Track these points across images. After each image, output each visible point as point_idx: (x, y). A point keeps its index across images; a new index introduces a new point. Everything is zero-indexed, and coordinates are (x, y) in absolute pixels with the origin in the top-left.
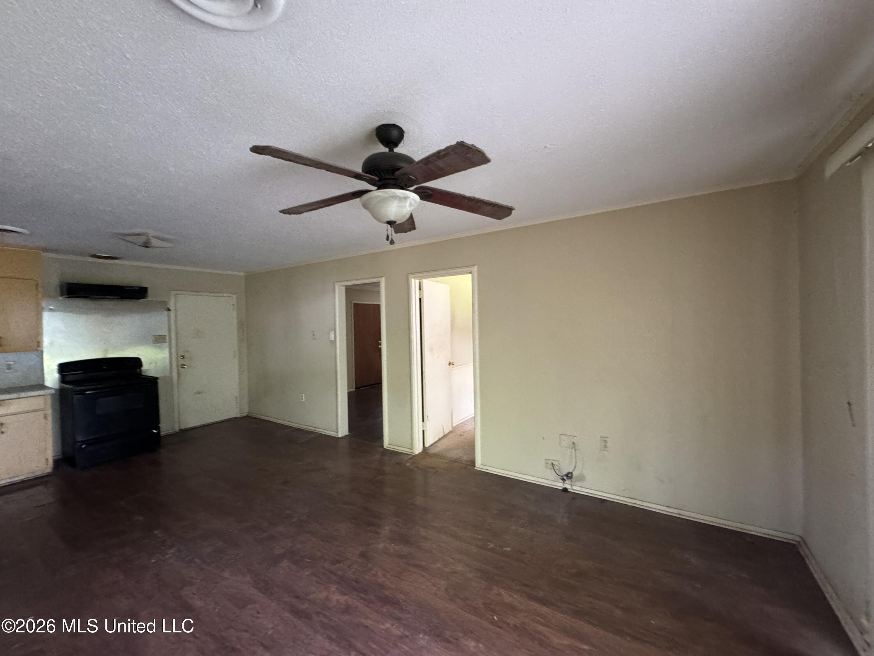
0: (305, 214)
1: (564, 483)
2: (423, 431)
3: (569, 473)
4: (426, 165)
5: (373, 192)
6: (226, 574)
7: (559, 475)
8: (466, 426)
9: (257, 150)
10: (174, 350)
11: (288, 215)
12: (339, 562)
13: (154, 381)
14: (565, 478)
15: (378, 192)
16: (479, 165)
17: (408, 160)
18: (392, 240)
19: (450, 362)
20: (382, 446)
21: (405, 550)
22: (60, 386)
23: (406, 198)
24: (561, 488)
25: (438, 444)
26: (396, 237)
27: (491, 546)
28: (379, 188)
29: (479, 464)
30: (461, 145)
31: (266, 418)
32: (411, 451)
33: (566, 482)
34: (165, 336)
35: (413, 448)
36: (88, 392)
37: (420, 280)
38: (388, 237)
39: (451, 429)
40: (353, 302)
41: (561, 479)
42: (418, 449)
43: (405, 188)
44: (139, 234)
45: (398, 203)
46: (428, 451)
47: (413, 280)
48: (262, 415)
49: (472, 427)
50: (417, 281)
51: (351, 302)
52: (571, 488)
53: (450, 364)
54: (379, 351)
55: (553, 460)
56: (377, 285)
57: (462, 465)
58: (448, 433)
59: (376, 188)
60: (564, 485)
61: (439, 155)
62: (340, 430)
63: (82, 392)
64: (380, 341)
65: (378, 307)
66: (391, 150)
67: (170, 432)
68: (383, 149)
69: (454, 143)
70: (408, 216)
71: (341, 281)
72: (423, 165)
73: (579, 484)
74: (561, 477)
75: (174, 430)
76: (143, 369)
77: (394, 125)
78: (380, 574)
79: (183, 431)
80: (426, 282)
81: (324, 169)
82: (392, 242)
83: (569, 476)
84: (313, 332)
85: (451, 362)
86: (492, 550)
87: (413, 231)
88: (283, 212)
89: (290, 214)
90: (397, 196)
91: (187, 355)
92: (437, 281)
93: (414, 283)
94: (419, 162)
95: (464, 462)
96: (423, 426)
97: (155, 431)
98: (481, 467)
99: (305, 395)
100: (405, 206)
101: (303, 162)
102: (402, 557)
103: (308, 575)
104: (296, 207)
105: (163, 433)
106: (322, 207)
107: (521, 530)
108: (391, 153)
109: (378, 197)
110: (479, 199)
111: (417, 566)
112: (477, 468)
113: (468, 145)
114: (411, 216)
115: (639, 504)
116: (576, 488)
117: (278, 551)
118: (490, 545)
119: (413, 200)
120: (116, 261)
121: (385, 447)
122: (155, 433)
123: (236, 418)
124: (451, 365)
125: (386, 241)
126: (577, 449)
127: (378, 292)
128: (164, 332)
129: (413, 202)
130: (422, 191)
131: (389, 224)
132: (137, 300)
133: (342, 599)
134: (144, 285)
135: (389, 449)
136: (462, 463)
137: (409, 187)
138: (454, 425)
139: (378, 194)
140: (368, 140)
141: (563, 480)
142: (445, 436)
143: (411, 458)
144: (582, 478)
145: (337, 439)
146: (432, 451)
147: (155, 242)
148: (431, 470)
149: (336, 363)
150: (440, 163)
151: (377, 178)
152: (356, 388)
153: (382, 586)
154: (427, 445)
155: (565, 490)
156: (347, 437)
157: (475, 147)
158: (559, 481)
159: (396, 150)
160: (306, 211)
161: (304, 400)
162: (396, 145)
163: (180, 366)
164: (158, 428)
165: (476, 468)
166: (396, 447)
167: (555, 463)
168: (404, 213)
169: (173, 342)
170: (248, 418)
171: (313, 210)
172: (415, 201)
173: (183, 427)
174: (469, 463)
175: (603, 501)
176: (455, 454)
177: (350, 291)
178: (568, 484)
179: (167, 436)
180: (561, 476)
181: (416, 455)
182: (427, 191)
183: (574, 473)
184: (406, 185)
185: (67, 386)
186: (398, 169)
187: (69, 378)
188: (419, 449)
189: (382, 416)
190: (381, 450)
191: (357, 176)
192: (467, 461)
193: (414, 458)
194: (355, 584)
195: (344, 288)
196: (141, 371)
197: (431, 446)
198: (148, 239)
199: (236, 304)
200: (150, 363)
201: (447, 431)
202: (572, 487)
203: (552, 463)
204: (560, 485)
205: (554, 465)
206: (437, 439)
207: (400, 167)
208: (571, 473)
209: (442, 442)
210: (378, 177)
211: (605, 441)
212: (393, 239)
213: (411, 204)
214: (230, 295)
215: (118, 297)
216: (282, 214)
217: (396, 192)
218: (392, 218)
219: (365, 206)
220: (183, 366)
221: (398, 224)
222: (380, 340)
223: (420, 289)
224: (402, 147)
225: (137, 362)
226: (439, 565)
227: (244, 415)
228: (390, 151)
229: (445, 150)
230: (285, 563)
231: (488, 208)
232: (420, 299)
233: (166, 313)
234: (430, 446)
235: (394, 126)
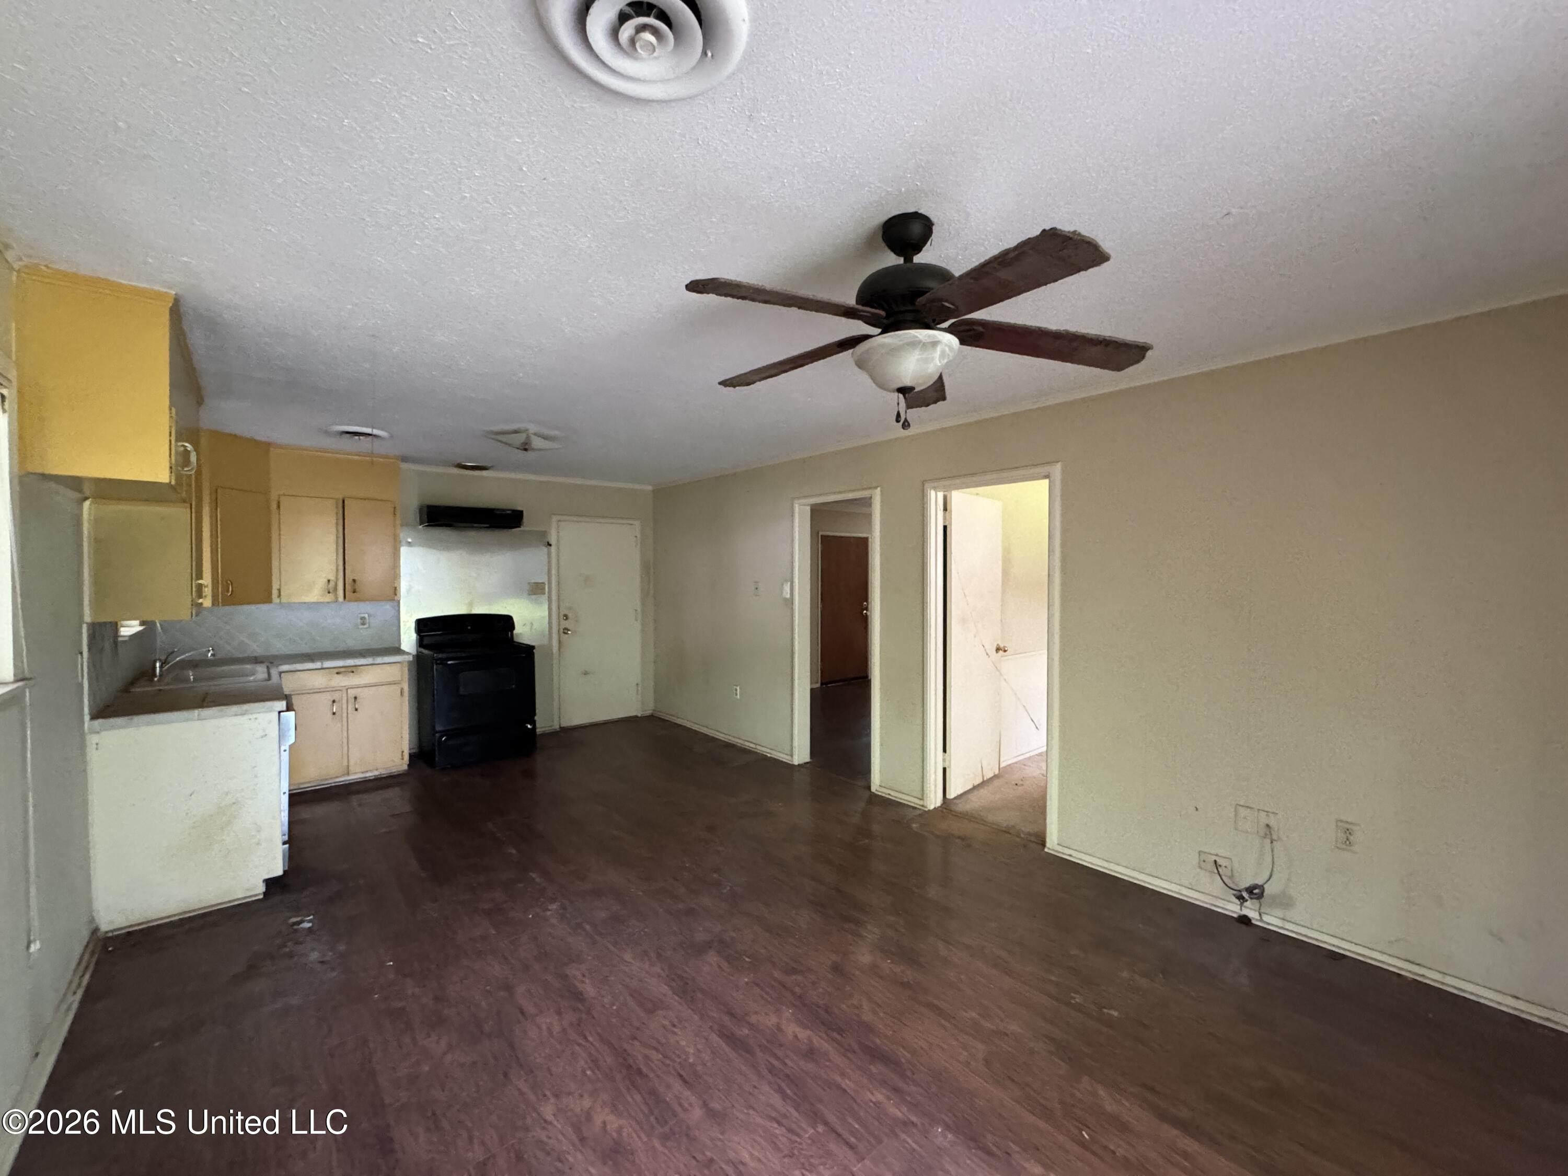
0: (758, 383)
1: (1242, 905)
2: (944, 770)
3: (1255, 886)
4: (975, 279)
5: (874, 338)
6: (628, 956)
7: (1227, 885)
8: (1026, 768)
9: (696, 287)
10: (554, 607)
11: (731, 389)
12: (794, 971)
13: (529, 651)
14: (1245, 894)
15: (885, 338)
16: (1086, 269)
17: (941, 274)
18: (906, 420)
19: (998, 645)
20: (869, 788)
21: (909, 974)
22: (417, 651)
23: (935, 344)
24: (1235, 915)
25: (973, 797)
26: (913, 415)
27: (1077, 1000)
28: (886, 329)
29: (1053, 843)
30: (1051, 235)
31: (679, 721)
32: (921, 803)
33: (1248, 904)
34: (543, 583)
35: (925, 799)
36: (449, 662)
37: (946, 493)
38: (898, 415)
39: (997, 772)
40: (820, 533)
41: (1234, 895)
42: (934, 801)
43: (932, 324)
44: (516, 432)
45: (920, 354)
46: (953, 807)
47: (933, 493)
48: (673, 716)
49: (1038, 772)
50: (940, 495)
51: (818, 533)
52: (1259, 918)
53: (998, 650)
54: (864, 622)
55: (1217, 855)
56: (867, 502)
57: (1018, 840)
58: (991, 779)
59: (879, 330)
60: (1241, 910)
61: (1003, 260)
62: (796, 751)
63: (442, 662)
64: (865, 603)
65: (863, 544)
66: (908, 259)
67: (548, 730)
68: (892, 260)
69: (1036, 232)
70: (936, 377)
71: (805, 497)
72: (972, 281)
73: (1279, 913)
74: (1235, 892)
75: (553, 728)
76: (515, 632)
77: (916, 213)
78: (866, 1006)
79: (564, 730)
80: (958, 497)
81: (795, 306)
82: (906, 425)
83: (1255, 892)
84: (756, 582)
85: (1002, 646)
86: (1078, 1008)
87: (940, 403)
88: (724, 383)
89: (734, 387)
90: (920, 342)
91: (570, 615)
92: (977, 494)
93: (935, 498)
94: (961, 277)
95: (1022, 836)
96: (944, 760)
97: (529, 726)
98: (1059, 848)
99: (740, 688)
100: (933, 359)
101: (761, 298)
102: (905, 985)
103: (747, 983)
104: (745, 374)
105: (539, 731)
106: (786, 371)
107: (1143, 982)
108: (908, 265)
109: (883, 346)
110: (1076, 333)
111: (930, 1006)
112: (1049, 849)
113: (1068, 235)
114: (941, 377)
115: (1432, 977)
116: (1272, 920)
117: (700, 937)
118: (1074, 998)
119: (946, 345)
120: (484, 473)
121: (873, 789)
122: (529, 729)
123: (636, 717)
124: (1001, 652)
125: (895, 424)
126: (1275, 840)
127: (869, 517)
128: (542, 578)
129: (947, 349)
130: (962, 328)
131: (901, 393)
132: (510, 530)
133: (803, 1034)
134: (520, 508)
135: (880, 794)
136: (1018, 836)
137: (939, 323)
138: (1003, 765)
139: (884, 340)
140: (867, 246)
141: (1241, 898)
142: (984, 784)
143: (920, 815)
144: (1285, 902)
145: (792, 767)
146: (962, 807)
147: (537, 443)
148: (958, 841)
149: (792, 639)
150: (1005, 274)
151: (882, 313)
152: (822, 684)
153: (869, 1029)
154: (951, 795)
155: (1244, 920)
156: (808, 765)
157: (1079, 234)
158: (1231, 900)
159: (918, 259)
160: (760, 380)
161: (738, 696)
162: (918, 249)
163: (562, 630)
164: (533, 723)
165: (1046, 850)
166: (893, 793)
167: (1220, 861)
168: (930, 371)
169: (554, 593)
170: (652, 719)
171: (771, 376)
172: (951, 348)
173: (564, 725)
174: (1033, 839)
175: (1335, 957)
176: (1003, 819)
177: (818, 513)
178: (1251, 909)
179: (545, 735)
180: (1235, 890)
181: (929, 811)
182: (975, 327)
183: (1266, 886)
184: (934, 321)
185: (426, 652)
186: (922, 292)
187: (426, 641)
188: (935, 803)
189: (869, 735)
190: (866, 794)
191: (849, 313)
192: (1029, 834)
193: (926, 815)
194: (822, 1012)
195: (808, 508)
196: (512, 635)
197: (959, 797)
198: (528, 437)
199: (639, 536)
200: (524, 625)
201: (989, 775)
202: (1260, 915)
203: (1215, 862)
204: (1232, 908)
205: (1220, 866)
206: (969, 787)
207: (926, 288)
208: (1262, 888)
209: (983, 792)
210: (884, 310)
211: (1349, 832)
212: (908, 419)
213: (943, 354)
214: (631, 522)
215: (487, 525)
216: (722, 387)
217: (916, 334)
218: (908, 382)
219: (861, 364)
220: (566, 631)
221: (918, 392)
222: (866, 600)
223: (945, 509)
224: (928, 251)
225: (506, 622)
226: (974, 1015)
227: (649, 713)
228: (905, 261)
229: (1016, 248)
230: (712, 958)
231: (1094, 350)
232: (945, 528)
233: (545, 549)
234: (955, 798)
235: (916, 216)
